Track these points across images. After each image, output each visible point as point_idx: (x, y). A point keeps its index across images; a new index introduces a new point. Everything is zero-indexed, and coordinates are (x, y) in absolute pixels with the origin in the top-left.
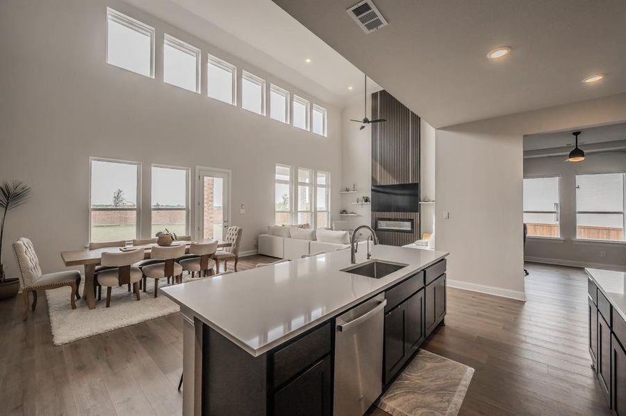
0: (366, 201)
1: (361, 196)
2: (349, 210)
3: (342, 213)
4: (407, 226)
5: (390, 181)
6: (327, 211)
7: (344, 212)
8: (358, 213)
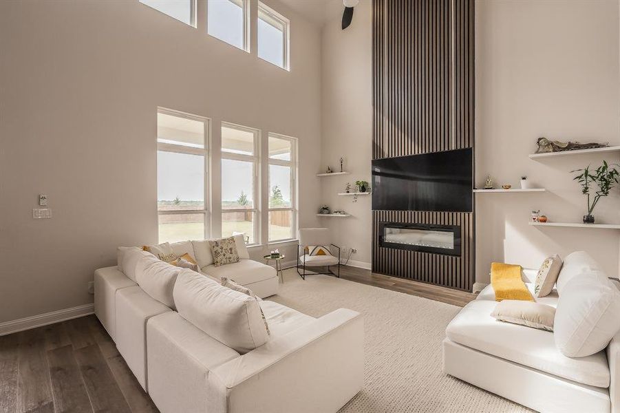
0: (363, 189)
1: (353, 180)
2: (334, 207)
3: (321, 212)
4: (445, 240)
5: (411, 149)
6: (293, 209)
7: (325, 210)
8: (350, 213)
